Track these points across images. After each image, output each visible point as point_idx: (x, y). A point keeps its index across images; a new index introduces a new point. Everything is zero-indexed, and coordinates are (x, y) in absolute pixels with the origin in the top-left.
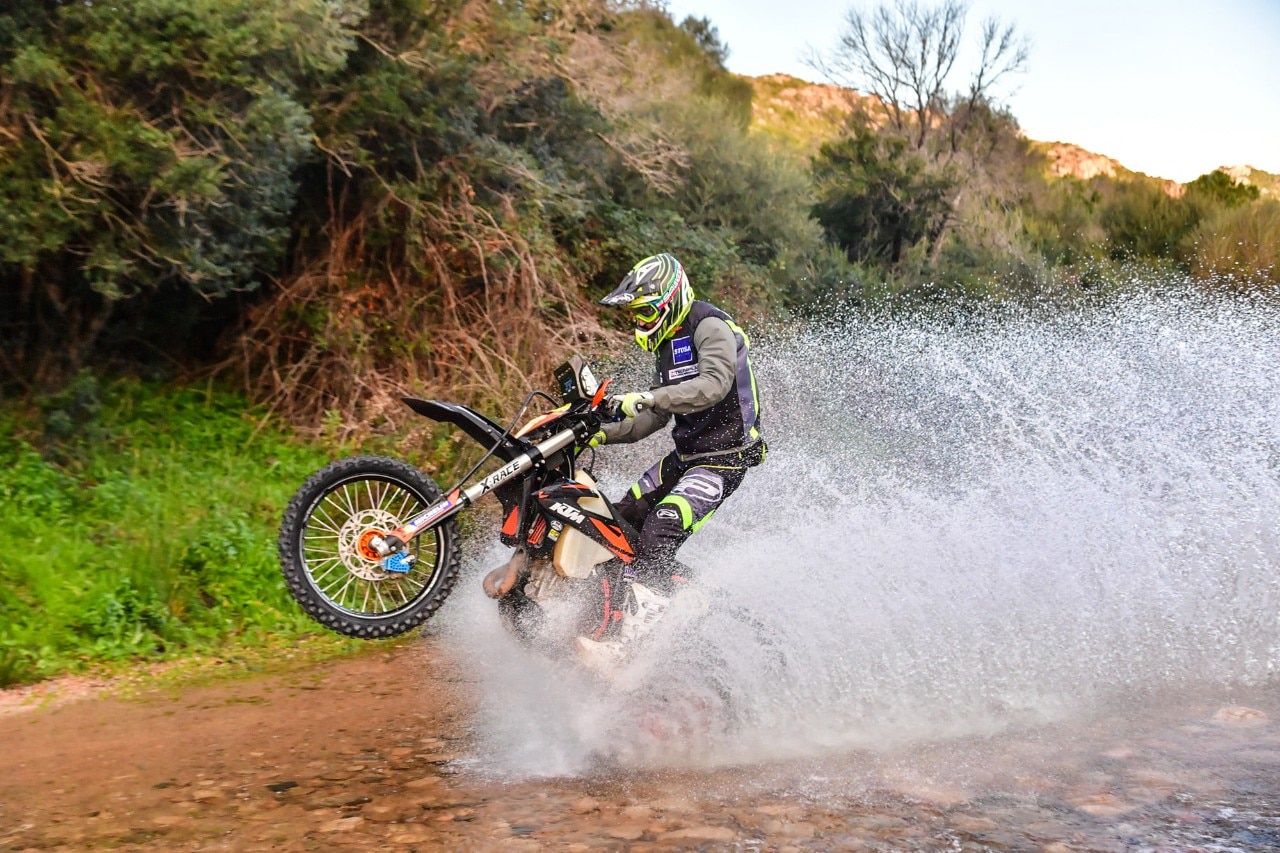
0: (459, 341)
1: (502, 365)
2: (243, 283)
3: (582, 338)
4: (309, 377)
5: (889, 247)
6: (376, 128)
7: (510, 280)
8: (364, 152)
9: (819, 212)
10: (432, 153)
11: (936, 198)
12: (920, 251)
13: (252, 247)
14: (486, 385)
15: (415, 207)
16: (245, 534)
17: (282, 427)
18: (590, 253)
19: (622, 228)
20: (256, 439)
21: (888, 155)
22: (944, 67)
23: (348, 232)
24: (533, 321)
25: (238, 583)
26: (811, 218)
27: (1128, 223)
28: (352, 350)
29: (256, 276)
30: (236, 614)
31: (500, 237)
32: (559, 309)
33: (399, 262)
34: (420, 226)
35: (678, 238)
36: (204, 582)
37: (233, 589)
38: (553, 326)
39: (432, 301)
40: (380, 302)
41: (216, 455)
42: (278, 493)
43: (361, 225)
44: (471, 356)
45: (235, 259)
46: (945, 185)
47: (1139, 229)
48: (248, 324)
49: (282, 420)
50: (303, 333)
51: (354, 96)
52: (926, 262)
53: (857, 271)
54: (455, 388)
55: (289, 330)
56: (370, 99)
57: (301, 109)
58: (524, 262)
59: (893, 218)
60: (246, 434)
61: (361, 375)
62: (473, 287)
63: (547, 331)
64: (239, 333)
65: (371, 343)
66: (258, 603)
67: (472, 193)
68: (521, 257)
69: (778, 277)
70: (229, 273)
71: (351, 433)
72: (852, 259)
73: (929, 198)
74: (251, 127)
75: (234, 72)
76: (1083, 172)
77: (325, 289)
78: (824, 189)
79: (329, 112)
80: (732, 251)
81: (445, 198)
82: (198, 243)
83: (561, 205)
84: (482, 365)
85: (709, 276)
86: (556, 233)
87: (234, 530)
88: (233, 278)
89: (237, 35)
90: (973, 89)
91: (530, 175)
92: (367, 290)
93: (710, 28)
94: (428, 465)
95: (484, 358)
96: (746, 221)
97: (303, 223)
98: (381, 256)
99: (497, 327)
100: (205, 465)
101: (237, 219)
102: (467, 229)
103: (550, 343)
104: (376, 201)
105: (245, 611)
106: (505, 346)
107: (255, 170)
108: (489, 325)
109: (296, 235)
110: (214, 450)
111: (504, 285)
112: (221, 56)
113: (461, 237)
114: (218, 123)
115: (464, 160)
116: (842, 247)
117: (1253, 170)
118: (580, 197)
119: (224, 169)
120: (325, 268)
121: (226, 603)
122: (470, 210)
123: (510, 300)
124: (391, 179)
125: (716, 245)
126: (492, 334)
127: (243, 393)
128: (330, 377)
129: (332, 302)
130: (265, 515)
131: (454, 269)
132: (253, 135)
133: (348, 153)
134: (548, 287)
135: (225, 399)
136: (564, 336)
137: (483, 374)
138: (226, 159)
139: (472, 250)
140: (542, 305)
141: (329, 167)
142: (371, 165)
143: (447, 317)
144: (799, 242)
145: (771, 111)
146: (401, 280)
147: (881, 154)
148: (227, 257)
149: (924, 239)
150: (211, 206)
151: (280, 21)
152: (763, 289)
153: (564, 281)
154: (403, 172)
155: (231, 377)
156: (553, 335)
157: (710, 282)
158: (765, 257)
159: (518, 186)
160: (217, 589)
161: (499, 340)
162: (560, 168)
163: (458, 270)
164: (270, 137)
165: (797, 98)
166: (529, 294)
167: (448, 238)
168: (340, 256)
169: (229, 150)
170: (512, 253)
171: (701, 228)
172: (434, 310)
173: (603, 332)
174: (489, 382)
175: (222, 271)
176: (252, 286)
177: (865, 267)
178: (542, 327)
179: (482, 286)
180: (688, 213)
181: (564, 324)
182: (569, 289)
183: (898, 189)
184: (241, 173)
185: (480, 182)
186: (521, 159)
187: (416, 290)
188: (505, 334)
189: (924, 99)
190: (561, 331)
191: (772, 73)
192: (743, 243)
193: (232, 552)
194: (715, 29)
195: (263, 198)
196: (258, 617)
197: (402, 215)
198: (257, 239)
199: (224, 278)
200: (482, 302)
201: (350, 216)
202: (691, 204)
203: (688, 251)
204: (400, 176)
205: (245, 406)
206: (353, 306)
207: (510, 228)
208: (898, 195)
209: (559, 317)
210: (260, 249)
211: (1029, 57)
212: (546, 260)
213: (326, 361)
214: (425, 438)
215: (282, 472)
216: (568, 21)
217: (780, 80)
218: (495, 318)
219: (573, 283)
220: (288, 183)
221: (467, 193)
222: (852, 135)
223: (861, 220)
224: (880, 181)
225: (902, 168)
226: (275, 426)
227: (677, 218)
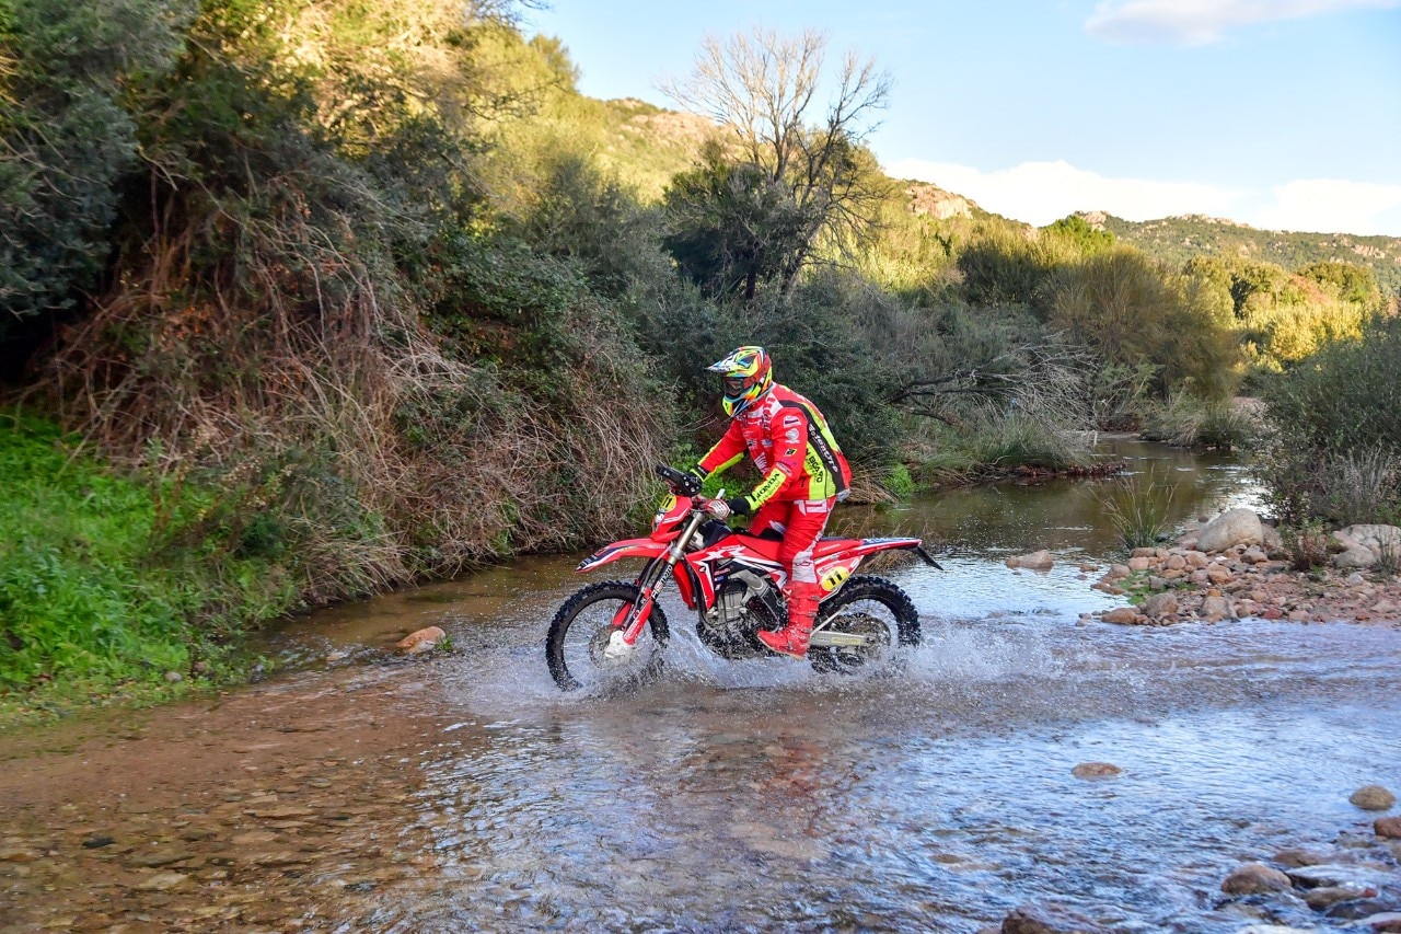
0: (291, 369)
1: (337, 395)
2: (56, 300)
3: (423, 369)
4: (128, 403)
5: (743, 284)
6: (205, 140)
7: (348, 305)
8: (191, 164)
9: (671, 245)
10: (266, 168)
11: (792, 233)
12: (774, 288)
13: (67, 262)
14: (320, 417)
15: (247, 225)
16: (56, 571)
17: (97, 456)
18: (432, 280)
19: (467, 253)
20: (69, 469)
21: (744, 188)
22: (801, 101)
23: (173, 249)
24: (371, 350)
25: (50, 624)
26: (663, 250)
27: (985, 267)
28: (175, 376)
29: (71, 293)
30: (45, 656)
31: (337, 260)
32: (399, 338)
33: (228, 282)
34: (251, 244)
35: (525, 267)
36: (10, 622)
37: (44, 630)
38: (392, 356)
39: (262, 326)
40: (206, 324)
41: (24, 486)
42: (93, 527)
43: (187, 242)
44: (304, 385)
45: (50, 274)
46: (801, 220)
47: (995, 273)
48: (62, 344)
49: (98, 448)
50: (122, 357)
51: (181, 104)
52: (781, 300)
53: (710, 308)
54: (286, 418)
55: (107, 353)
56: (200, 108)
57: (125, 115)
58: (363, 287)
59: (748, 254)
60: (58, 464)
61: (185, 403)
62: (308, 312)
63: (386, 361)
64: (52, 354)
65: (195, 369)
66: (72, 646)
67: (308, 212)
68: (359, 281)
69: (629, 311)
70: (43, 289)
71: (174, 464)
72: (705, 295)
73: (785, 234)
74: (69, 132)
75: (52, 72)
76: (939, 213)
77: (146, 310)
78: (678, 220)
79: (154, 119)
80: (582, 282)
81: (279, 217)
82: (8, 255)
83: (402, 228)
84: (316, 396)
85: (557, 308)
86: (396, 257)
87: (45, 567)
88: (47, 294)
89: (55, 32)
90: (831, 122)
91: (370, 195)
92: (192, 312)
93: (561, 47)
94: (257, 500)
95: (317, 388)
96: (596, 251)
97: (123, 238)
98: (208, 276)
99: (332, 355)
100: (13, 495)
101: (52, 231)
102: (302, 250)
103: (389, 373)
104: (204, 217)
105: (56, 655)
106: (341, 375)
107: (73, 178)
108: (324, 353)
109: (116, 250)
110: (24, 480)
111: (341, 311)
112: (36, 53)
113: (296, 259)
114: (33, 126)
115: (300, 178)
116: (695, 281)
117: (1109, 217)
118: (422, 221)
119: (39, 176)
120: (147, 287)
121: (35, 645)
122: (305, 231)
123: (347, 328)
124: (220, 194)
125: (565, 275)
126: (326, 362)
127: (55, 419)
128: (151, 404)
129: (154, 324)
130: (78, 551)
131: (286, 292)
132: (72, 140)
133: (173, 164)
134: (388, 315)
135: (35, 425)
136: (403, 366)
137: (316, 405)
138: (41, 166)
139: (307, 272)
140: (380, 333)
141: (153, 179)
142: (199, 178)
143: (278, 343)
144: (650, 275)
145: (621, 137)
146: (230, 302)
147: (737, 187)
148: (39, 271)
149: (779, 276)
150: (24, 216)
151: (103, 19)
152: (613, 323)
153: (404, 309)
154: (234, 187)
155: (41, 401)
156: (392, 365)
157: (558, 314)
158: (615, 290)
159: (357, 206)
160: (25, 630)
161: (334, 368)
162: (401, 188)
163: (291, 293)
164: (90, 144)
165: (648, 125)
166: (367, 321)
167: (281, 259)
168: (164, 274)
169: (45, 156)
170: (349, 277)
171: (549, 257)
172: (265, 335)
173: (445, 363)
174: (323, 413)
175: (33, 286)
176: (68, 304)
177: (719, 303)
178: (380, 356)
179: (318, 311)
180: (536, 241)
181: (403, 354)
182: (409, 317)
183: (754, 225)
184: (57, 181)
185: (317, 201)
186: (361, 178)
187: (245, 313)
188: (341, 363)
189: (781, 131)
190: (400, 362)
191: (623, 97)
192: (592, 274)
193: (41, 590)
194: (566, 50)
195: (80, 209)
196: (71, 660)
197: (232, 233)
198: (73, 253)
199: (36, 295)
200: (317, 327)
201: (175, 232)
202: (538, 230)
203: (535, 280)
204: (229, 190)
205: (58, 434)
206: (178, 328)
207: (347, 250)
208: (754, 230)
209: (398, 346)
210: (78, 264)
211: (889, 93)
212: (385, 285)
213: (146, 387)
214: (254, 473)
215: (97, 505)
216: (414, 32)
217: (630, 105)
218: (330, 345)
219: (414, 310)
220: (109, 194)
221: (302, 212)
222: (706, 165)
223: (714, 254)
224: (735, 215)
225: (758, 201)
226: (90, 455)
227: (523, 246)
